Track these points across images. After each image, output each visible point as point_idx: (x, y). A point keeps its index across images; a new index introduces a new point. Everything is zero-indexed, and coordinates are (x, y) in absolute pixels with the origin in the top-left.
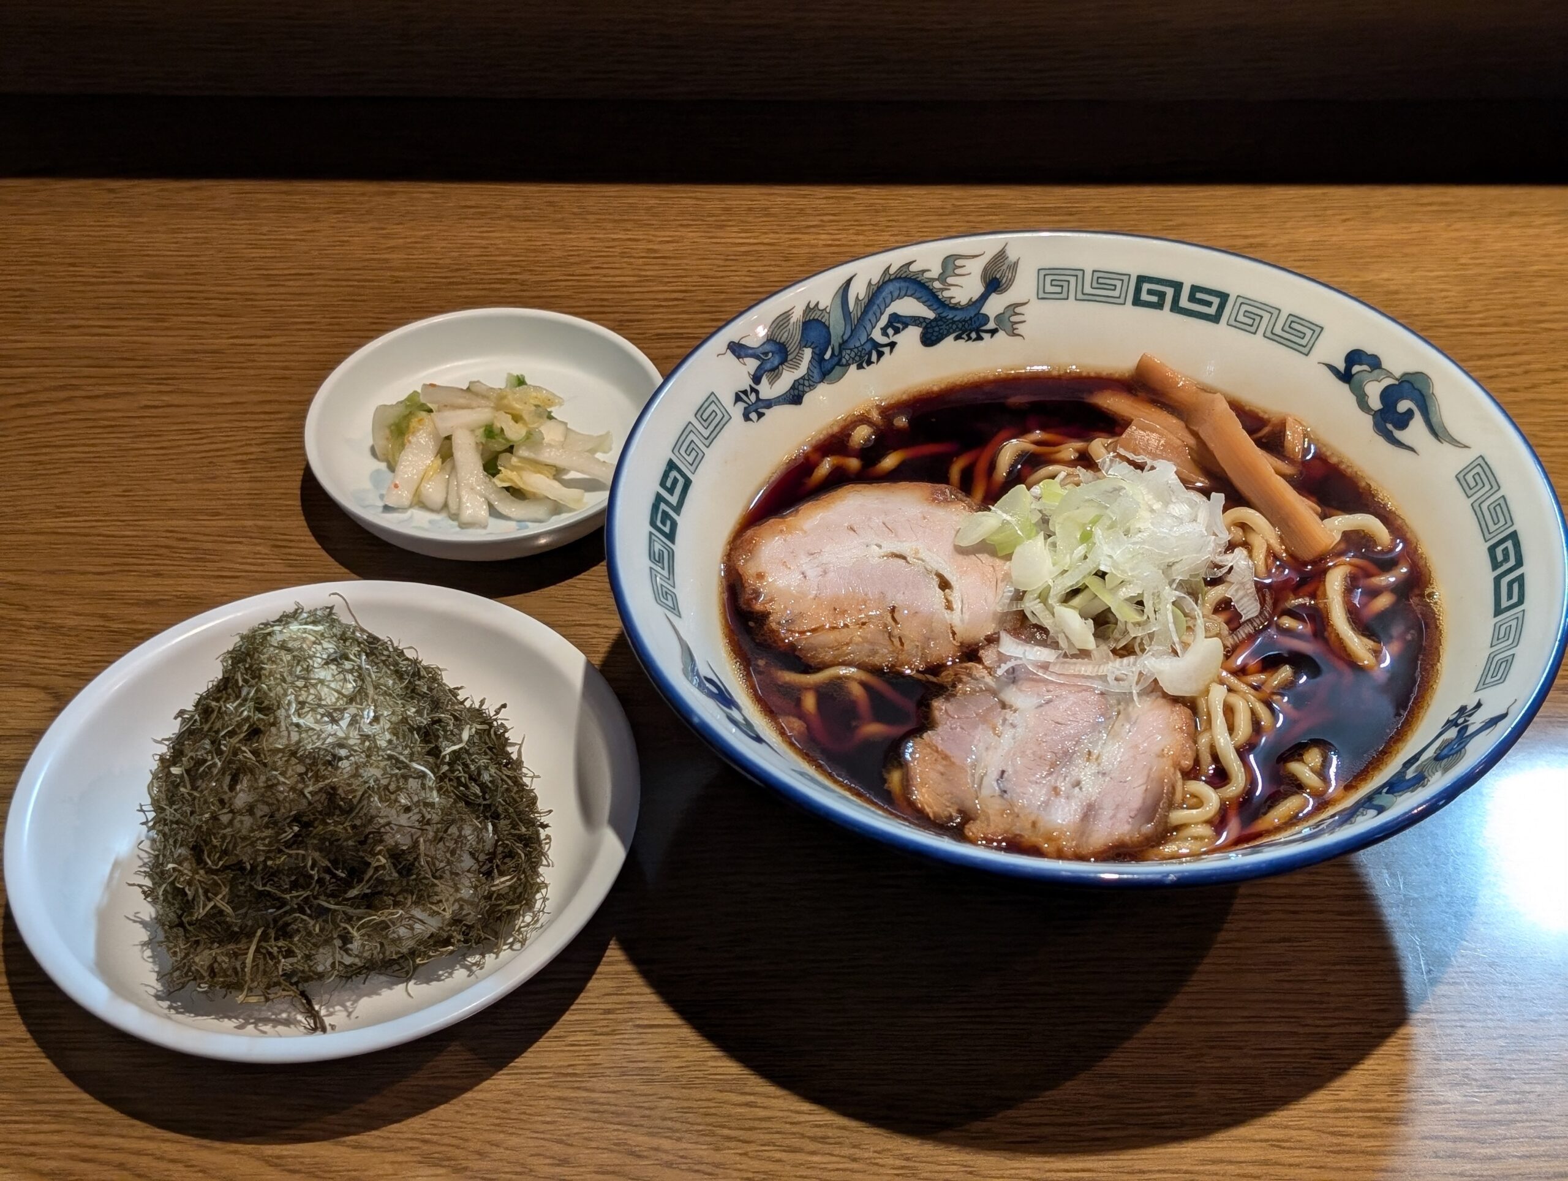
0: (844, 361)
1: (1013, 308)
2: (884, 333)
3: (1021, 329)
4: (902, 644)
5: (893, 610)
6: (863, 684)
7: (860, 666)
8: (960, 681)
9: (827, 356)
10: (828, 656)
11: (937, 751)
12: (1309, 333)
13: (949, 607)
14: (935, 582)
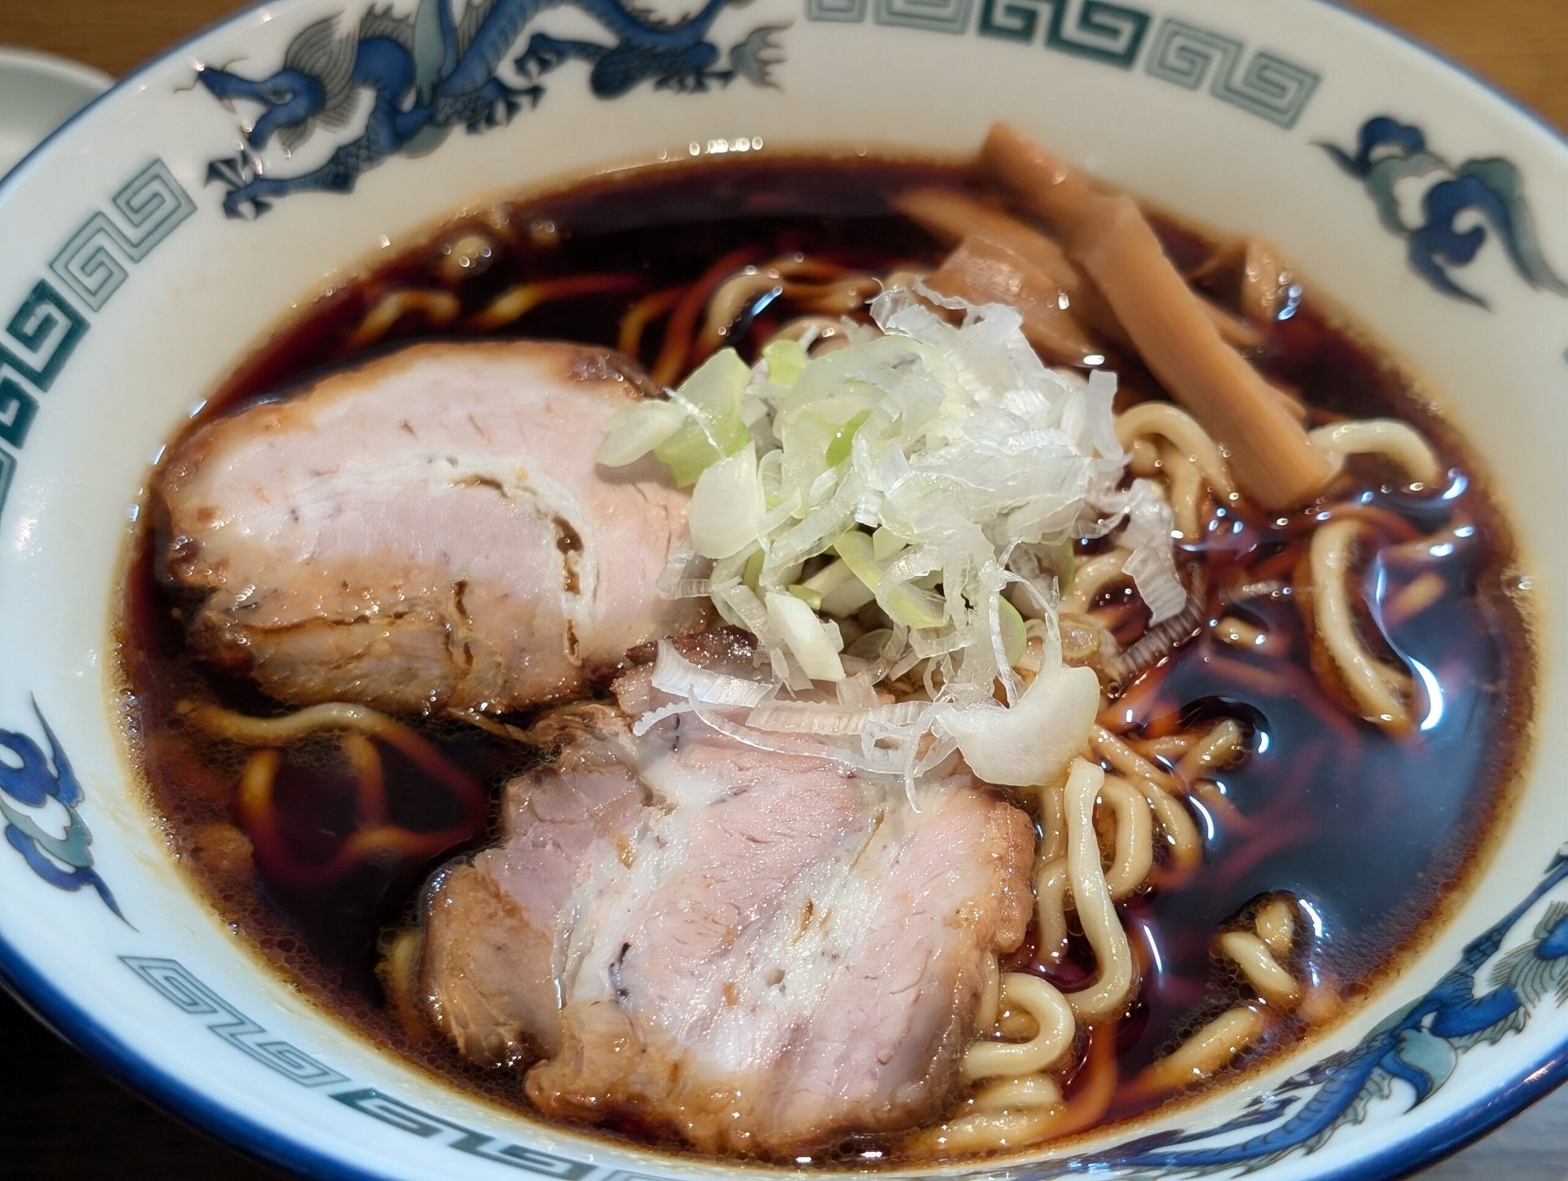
0: (441, 117)
1: (763, 33)
2: (520, 64)
3: (777, 72)
4: (469, 658)
5: (461, 587)
6: (376, 741)
7: (376, 704)
8: (571, 740)
9: (408, 103)
10: (313, 680)
11: (497, 896)
12: (1292, 86)
13: (572, 587)
14: (550, 536)
